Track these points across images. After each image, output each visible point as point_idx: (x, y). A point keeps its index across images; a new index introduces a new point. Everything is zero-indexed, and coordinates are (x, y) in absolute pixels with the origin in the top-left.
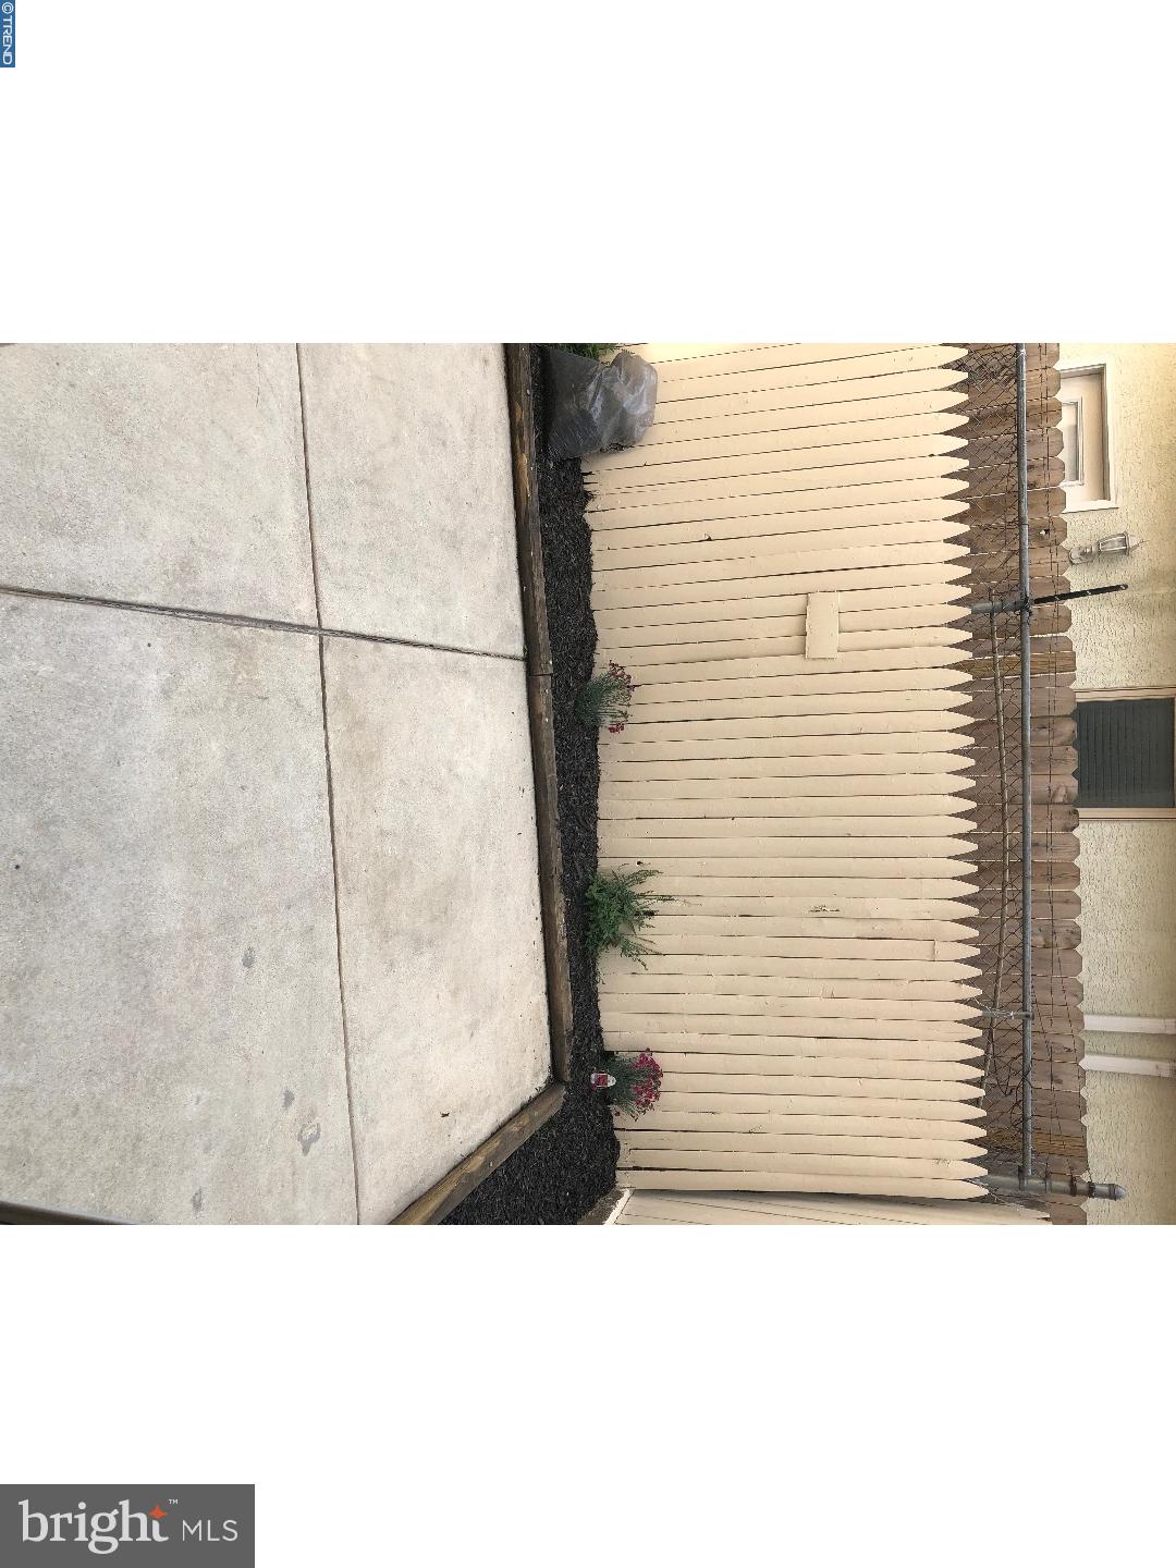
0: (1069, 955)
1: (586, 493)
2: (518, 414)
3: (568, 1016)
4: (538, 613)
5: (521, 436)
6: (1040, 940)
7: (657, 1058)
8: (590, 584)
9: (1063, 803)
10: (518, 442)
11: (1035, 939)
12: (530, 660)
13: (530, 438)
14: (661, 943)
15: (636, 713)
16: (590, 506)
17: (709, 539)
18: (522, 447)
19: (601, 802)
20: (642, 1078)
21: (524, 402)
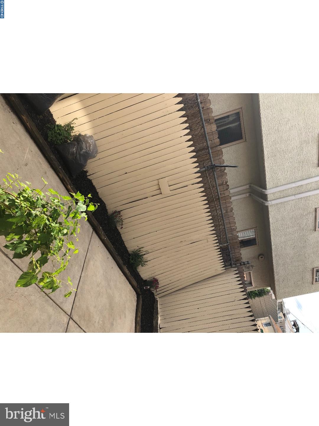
0: (231, 213)
1: (85, 171)
2: (60, 175)
3: (135, 283)
4: (92, 219)
5: (65, 181)
6: (225, 212)
7: (155, 277)
8: (97, 193)
9: (225, 184)
10: (65, 183)
11: (224, 212)
12: (95, 230)
13: (67, 179)
14: (148, 259)
15: (123, 217)
16: (88, 174)
17: (126, 173)
18: (66, 183)
19: (123, 239)
20: (154, 282)
21: (61, 171)
